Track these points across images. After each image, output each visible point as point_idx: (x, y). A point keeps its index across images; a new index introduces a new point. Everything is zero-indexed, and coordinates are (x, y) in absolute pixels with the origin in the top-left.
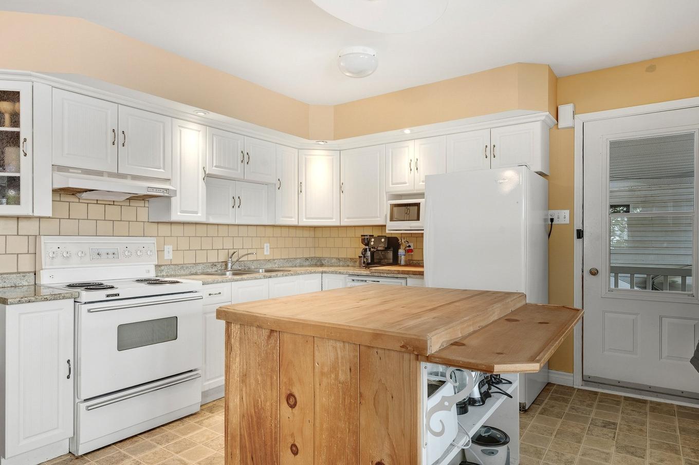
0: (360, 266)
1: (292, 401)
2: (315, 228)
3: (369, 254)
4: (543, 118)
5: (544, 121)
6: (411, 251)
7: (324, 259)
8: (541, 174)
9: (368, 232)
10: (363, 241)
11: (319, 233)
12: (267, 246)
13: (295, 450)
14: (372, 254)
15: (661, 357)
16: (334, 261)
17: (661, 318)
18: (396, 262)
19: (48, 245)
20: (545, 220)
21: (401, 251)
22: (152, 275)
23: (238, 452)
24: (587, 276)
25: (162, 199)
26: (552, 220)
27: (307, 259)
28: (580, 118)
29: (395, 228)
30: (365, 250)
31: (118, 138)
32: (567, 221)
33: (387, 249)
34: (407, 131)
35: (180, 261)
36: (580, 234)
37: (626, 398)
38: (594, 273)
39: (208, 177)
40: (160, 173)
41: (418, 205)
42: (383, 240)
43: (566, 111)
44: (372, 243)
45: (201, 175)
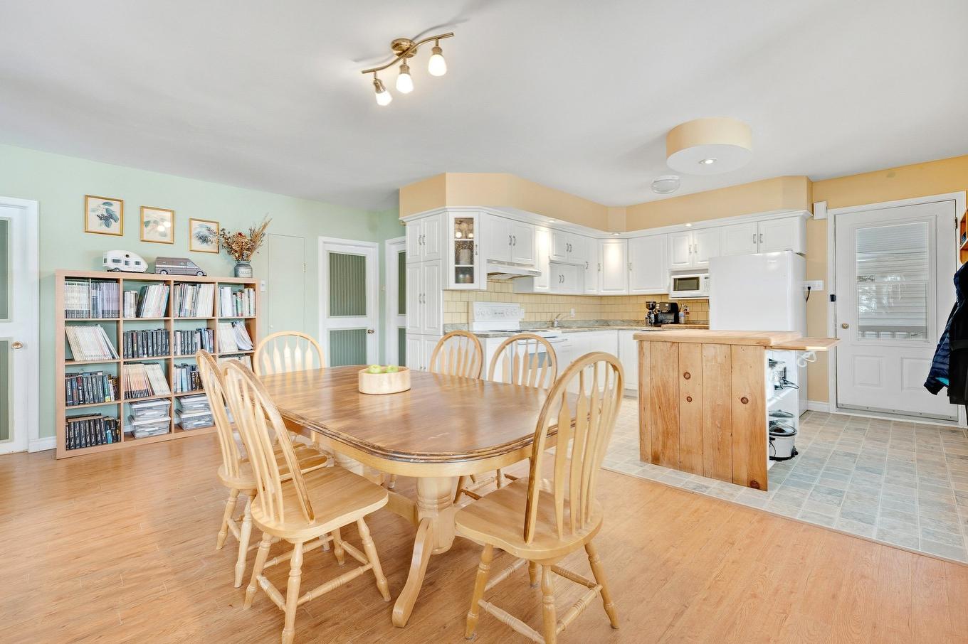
0: (647, 325)
1: (687, 376)
2: (601, 297)
3: (652, 316)
4: (802, 214)
5: (803, 216)
6: (688, 313)
7: (610, 321)
8: (800, 254)
9: (651, 300)
10: (648, 306)
11: (605, 301)
12: (572, 310)
13: (689, 399)
14: (656, 316)
15: (902, 388)
16: (619, 322)
17: (902, 359)
18: (677, 321)
19: (477, 307)
20: (804, 288)
21: (681, 313)
22: (518, 328)
23: (649, 406)
24: (840, 330)
25: (529, 278)
26: (809, 288)
27: (597, 321)
28: (832, 212)
29: (676, 296)
30: (650, 313)
31: (512, 241)
32: (821, 289)
33: (669, 312)
34: (689, 225)
35: (533, 320)
36: (833, 298)
37: (874, 419)
38: (845, 327)
39: (552, 262)
40: (529, 261)
41: (697, 279)
42: (667, 305)
43: (820, 207)
44: (658, 308)
45: (548, 261)
